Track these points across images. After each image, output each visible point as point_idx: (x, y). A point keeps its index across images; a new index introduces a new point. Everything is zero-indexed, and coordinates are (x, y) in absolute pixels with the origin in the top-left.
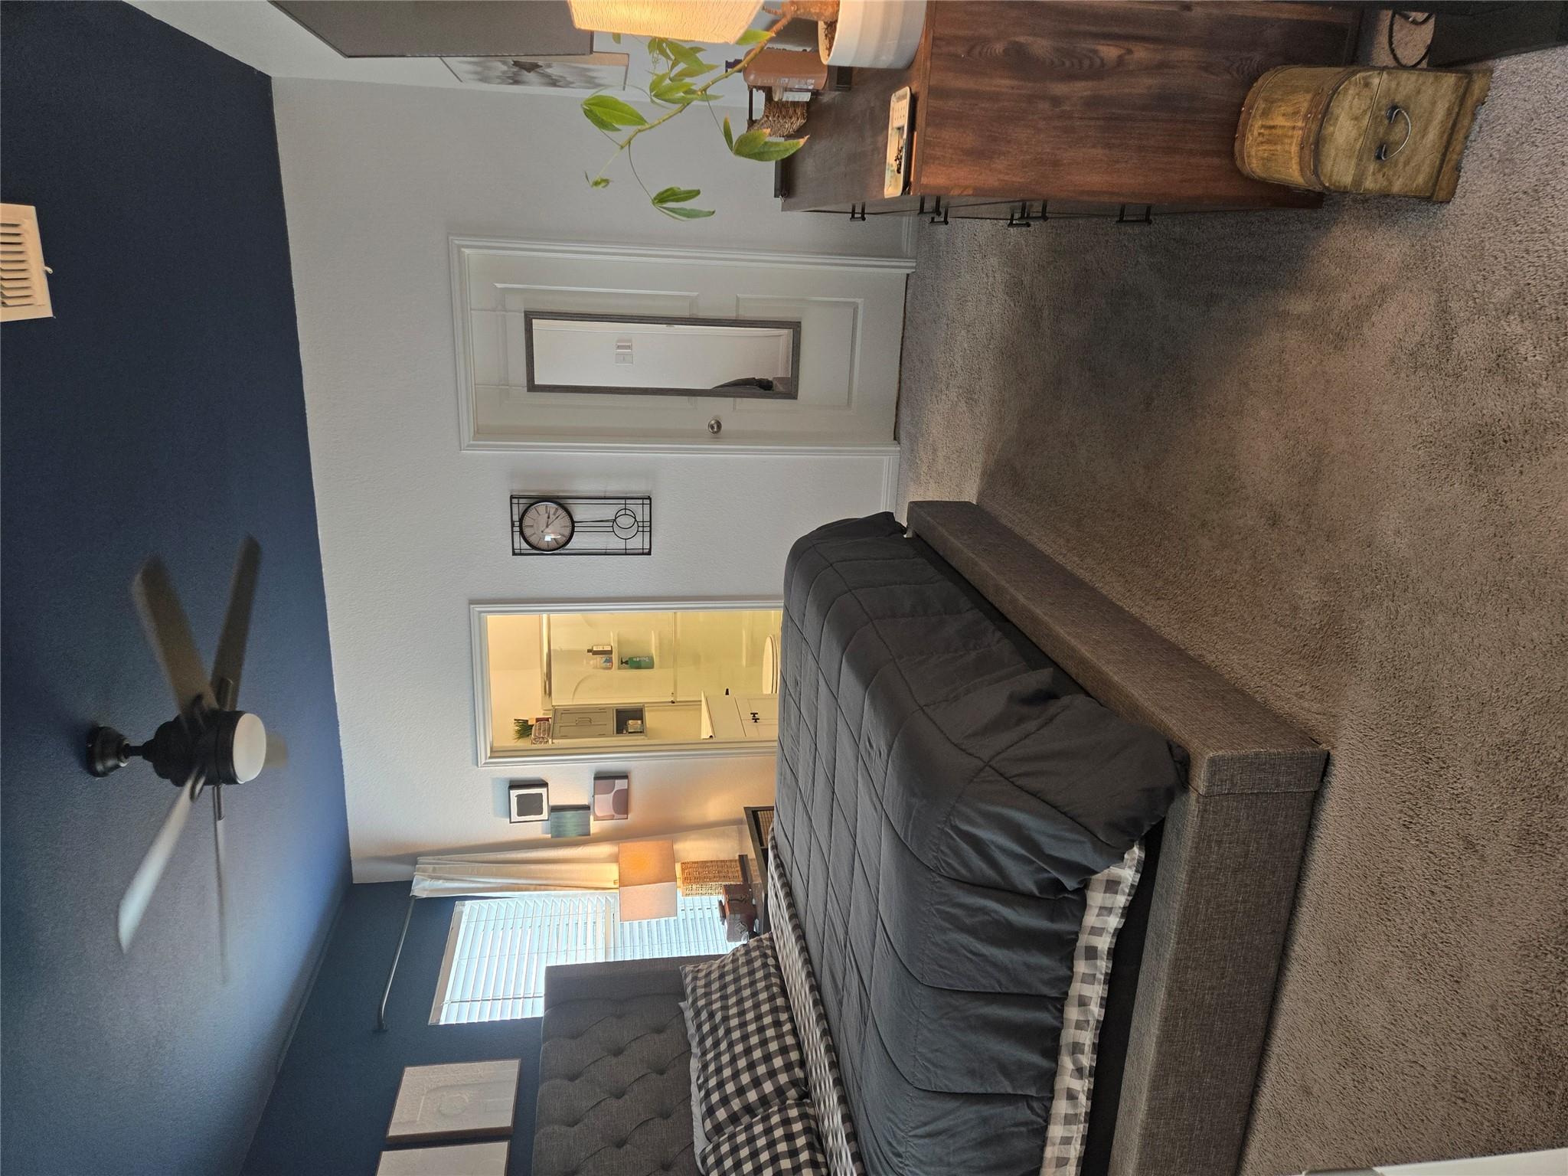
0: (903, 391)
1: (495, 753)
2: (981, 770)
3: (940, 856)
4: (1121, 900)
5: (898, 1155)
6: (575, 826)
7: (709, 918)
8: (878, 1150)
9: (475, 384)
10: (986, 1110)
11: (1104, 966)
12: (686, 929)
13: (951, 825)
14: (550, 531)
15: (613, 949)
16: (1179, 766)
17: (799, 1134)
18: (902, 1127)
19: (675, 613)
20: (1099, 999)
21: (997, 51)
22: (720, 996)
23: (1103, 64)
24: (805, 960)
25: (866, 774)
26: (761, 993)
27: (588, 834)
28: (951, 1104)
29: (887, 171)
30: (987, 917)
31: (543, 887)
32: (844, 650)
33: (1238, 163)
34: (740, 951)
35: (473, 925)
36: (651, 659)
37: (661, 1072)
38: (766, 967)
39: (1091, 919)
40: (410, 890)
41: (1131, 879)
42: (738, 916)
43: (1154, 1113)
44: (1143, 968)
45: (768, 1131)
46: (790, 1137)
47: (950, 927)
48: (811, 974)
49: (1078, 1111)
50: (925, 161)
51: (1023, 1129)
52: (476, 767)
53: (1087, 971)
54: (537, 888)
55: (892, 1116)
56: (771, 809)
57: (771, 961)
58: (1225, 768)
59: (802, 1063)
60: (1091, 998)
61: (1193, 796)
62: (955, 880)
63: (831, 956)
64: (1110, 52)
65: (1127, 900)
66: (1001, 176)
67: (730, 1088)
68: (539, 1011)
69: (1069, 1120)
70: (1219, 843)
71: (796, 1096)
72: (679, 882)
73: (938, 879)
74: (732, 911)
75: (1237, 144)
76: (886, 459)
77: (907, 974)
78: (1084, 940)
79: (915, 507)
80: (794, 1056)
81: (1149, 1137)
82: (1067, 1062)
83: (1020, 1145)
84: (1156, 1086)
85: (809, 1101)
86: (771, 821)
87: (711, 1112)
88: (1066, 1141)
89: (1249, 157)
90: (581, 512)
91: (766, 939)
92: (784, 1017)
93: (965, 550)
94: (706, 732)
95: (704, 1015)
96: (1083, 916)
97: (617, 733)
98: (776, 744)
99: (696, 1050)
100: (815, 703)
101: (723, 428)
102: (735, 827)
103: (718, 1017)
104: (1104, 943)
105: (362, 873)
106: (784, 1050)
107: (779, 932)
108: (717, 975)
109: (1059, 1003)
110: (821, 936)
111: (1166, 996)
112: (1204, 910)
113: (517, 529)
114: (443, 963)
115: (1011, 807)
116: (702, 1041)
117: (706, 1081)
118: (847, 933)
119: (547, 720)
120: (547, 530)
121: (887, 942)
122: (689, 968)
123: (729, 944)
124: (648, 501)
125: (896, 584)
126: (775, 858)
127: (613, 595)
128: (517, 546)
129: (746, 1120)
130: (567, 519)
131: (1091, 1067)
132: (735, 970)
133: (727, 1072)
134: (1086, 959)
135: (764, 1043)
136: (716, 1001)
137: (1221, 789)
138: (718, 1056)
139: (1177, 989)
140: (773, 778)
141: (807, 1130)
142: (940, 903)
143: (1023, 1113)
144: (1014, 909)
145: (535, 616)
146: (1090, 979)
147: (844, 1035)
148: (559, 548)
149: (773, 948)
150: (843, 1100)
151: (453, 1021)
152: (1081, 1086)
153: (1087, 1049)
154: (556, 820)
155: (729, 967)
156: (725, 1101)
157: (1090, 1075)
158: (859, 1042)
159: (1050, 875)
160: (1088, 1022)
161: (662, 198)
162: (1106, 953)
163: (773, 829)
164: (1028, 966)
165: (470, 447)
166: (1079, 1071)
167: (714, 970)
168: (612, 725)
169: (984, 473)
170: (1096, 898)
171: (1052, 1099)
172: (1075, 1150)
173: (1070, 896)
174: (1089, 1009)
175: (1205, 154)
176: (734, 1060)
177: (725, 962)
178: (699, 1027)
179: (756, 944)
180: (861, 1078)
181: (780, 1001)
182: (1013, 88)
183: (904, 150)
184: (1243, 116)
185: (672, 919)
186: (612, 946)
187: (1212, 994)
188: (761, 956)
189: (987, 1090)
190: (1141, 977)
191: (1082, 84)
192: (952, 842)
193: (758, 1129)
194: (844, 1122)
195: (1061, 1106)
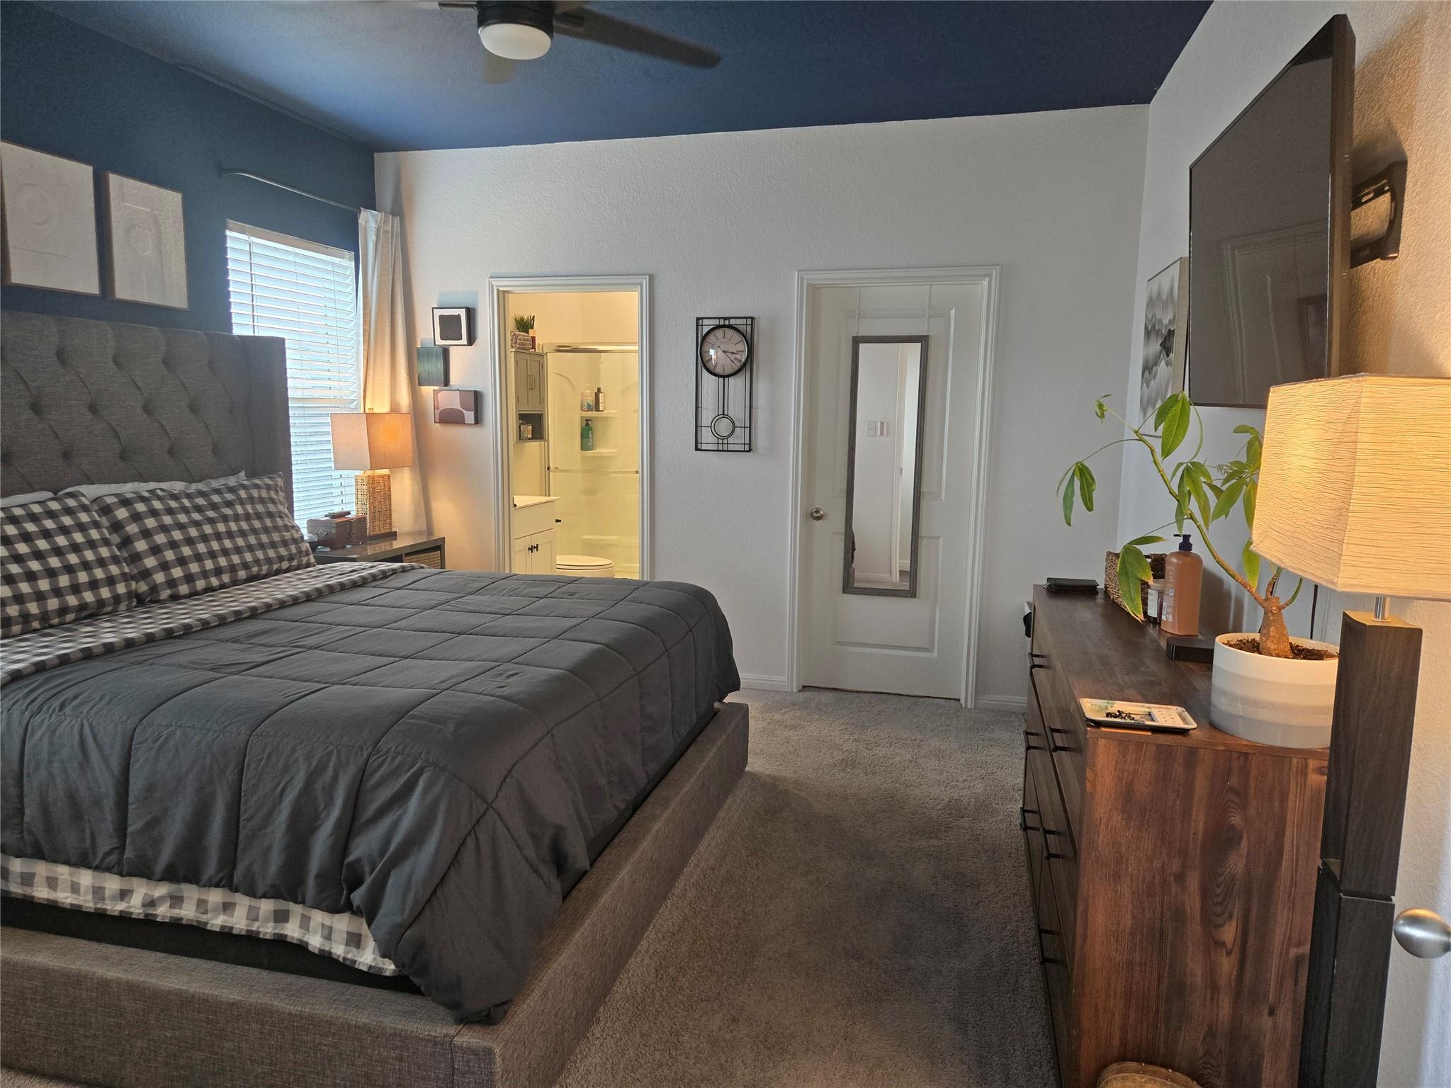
0: (850, 695)
1: (503, 295)
2: (483, 799)
3: (391, 755)
4: (339, 950)
5: (62, 707)
6: (429, 371)
7: (332, 502)
8: (70, 684)
9: (860, 287)
10: (109, 804)
11: (267, 931)
12: (319, 479)
13: (425, 767)
14: (718, 354)
15: (302, 405)
16: (485, 1013)
17: (97, 595)
18: (93, 712)
19: (637, 472)
20: (230, 925)
21: (1233, 818)
22: (249, 513)
23: (1217, 927)
24: (285, 602)
25: (481, 670)
26: (252, 555)
27: (420, 384)
28: (116, 763)
29: (1106, 701)
30: (322, 806)
31: (367, 338)
32: (607, 645)
33: (1115, 1066)
34: (297, 533)
35: (330, 268)
36: (591, 448)
37: (171, 452)
38: (279, 560)
39: (318, 917)
40: (367, 207)
41: (361, 960)
42: (334, 531)
43: (104, 985)
44: (264, 974)
45: (101, 562)
46: (94, 585)
47: (312, 767)
48: (268, 608)
49: (107, 902)
50: (1123, 743)
51: (88, 843)
52: (489, 276)
53: (261, 912)
54: (366, 332)
55: (107, 698)
56: (443, 566)
57: (285, 565)
58: (483, 1066)
59: (175, 598)
60: (232, 917)
61: (452, 1031)
62: (364, 772)
63: (287, 631)
64: (1229, 933)
65: (339, 956)
66: (1104, 821)
67: (150, 523)
68: (237, 331)
69: (98, 892)
70: (401, 1059)
71: (140, 591)
72: (370, 473)
73: (365, 754)
74: (339, 525)
75: (1133, 1064)
76: (785, 679)
77: (261, 718)
78: (296, 910)
79: (743, 710)
80: (184, 589)
81: (76, 981)
82: (161, 890)
83: (70, 839)
84: (133, 989)
85: (134, 604)
86: (431, 565)
87: (125, 502)
88: (75, 888)
89: (1123, 1078)
90: (737, 386)
91: (309, 559)
92: (226, 578)
93: (704, 765)
94: (520, 500)
95: (229, 497)
96: (321, 910)
97: (519, 414)
98: (507, 571)
99: (193, 487)
100: (552, 614)
101: (816, 522)
102: (424, 527)
103: (227, 511)
104: (292, 930)
105: (385, 162)
106: (189, 578)
107: (314, 574)
108: (271, 510)
109: (226, 882)
110: (308, 619)
111: (232, 1001)
112: (326, 1042)
113: (722, 322)
114: (291, 237)
115: (443, 834)
116: (202, 494)
117: (159, 498)
118: (311, 648)
119: (534, 348)
120: (720, 352)
121: (298, 695)
122: (280, 481)
123: (305, 521)
124: (747, 449)
125: (672, 697)
126: (393, 570)
127: (657, 412)
128: (706, 322)
129: (115, 539)
130: (731, 371)
131: (156, 916)
132: (276, 528)
133: (167, 520)
134: (275, 911)
135: (198, 558)
136: (244, 509)
137: (459, 1061)
138: (185, 510)
139: (239, 1013)
140: (474, 568)
141: (101, 603)
142: (338, 752)
143: (105, 843)
144: (331, 835)
145: (636, 338)
146: (253, 916)
147: (201, 645)
148: (703, 362)
149: (298, 568)
150: (130, 644)
151: (229, 244)
152: (135, 906)
153: (176, 912)
154: (435, 353)
155: (279, 522)
156: (136, 517)
157: (147, 915)
158: (191, 662)
159: (367, 876)
160: (206, 912)
161: (1083, 473)
162: (281, 932)
163: (422, 568)
164: (269, 848)
165: (801, 280)
166: (151, 903)
167: (277, 507)
168: (528, 409)
169: (775, 778)
170: (342, 923)
171: (121, 874)
172: (65, 898)
173: (344, 897)
174: (219, 914)
175: (1124, 1030)
176: (181, 527)
177: (286, 519)
178: (218, 492)
179: (304, 549)
180: (151, 664)
181: (242, 574)
182: (1194, 834)
183: (1133, 721)
184: (1163, 1070)
185: (333, 465)
186: (305, 405)
187: (233, 1050)
188: (290, 555)
189: (131, 804)
190: (254, 971)
191: (1198, 906)
192: (406, 768)
193: (104, 552)
194: (105, 645)
195: (112, 883)
